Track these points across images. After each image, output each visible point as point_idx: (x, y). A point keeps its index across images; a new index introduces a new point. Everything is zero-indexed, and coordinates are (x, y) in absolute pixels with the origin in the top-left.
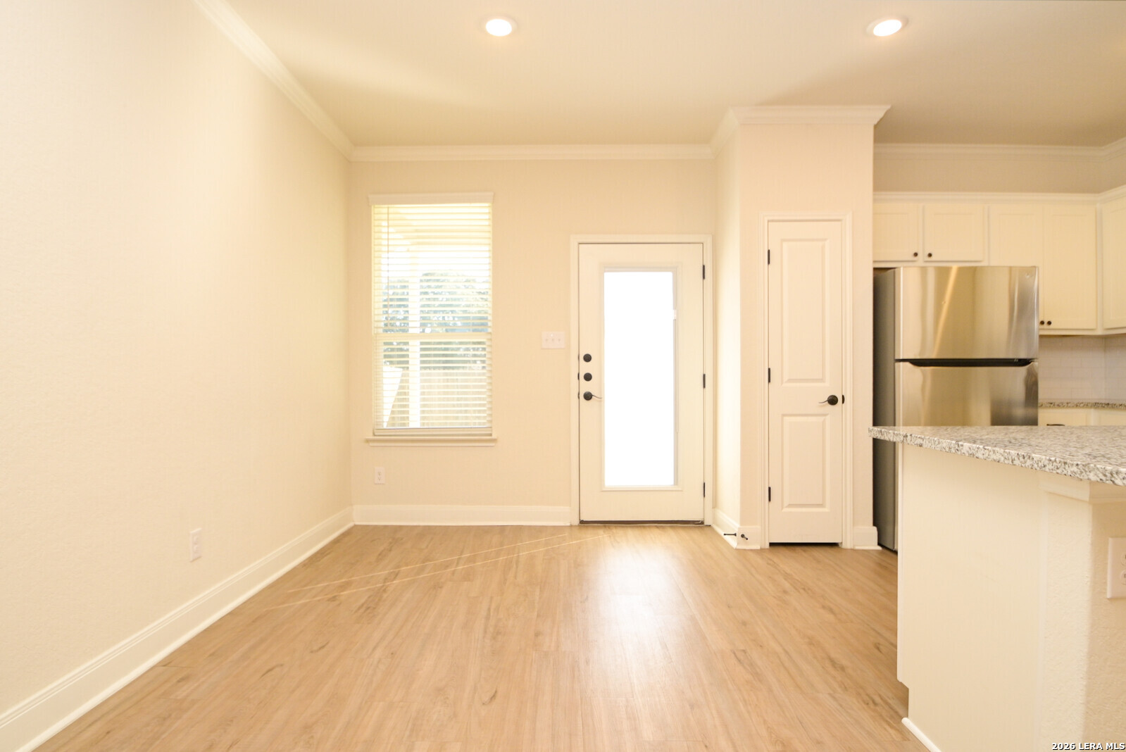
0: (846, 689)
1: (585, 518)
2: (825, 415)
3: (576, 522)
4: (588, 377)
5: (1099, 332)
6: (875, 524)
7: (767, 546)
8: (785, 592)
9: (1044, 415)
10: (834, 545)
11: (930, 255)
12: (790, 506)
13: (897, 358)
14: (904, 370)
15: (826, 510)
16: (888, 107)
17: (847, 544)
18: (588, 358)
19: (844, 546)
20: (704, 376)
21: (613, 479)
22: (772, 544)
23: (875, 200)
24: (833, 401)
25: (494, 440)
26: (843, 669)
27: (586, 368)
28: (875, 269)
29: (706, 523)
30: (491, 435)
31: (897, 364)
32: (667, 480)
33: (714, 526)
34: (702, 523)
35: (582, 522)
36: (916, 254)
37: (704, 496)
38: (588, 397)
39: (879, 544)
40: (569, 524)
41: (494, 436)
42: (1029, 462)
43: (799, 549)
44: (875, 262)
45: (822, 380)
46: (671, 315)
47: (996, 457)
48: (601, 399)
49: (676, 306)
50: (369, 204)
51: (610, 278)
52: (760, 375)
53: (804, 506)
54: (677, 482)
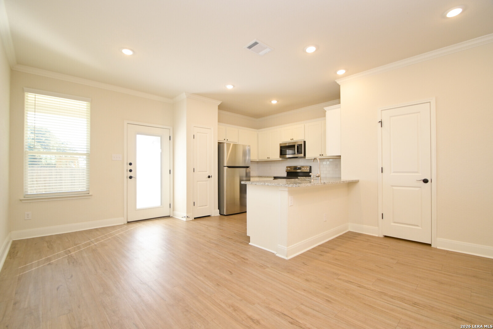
0: (235, 242)
1: (129, 220)
2: (207, 181)
3: (126, 222)
4: (131, 171)
5: (258, 160)
6: (218, 209)
7: (193, 219)
8: (207, 228)
9: (251, 179)
10: (209, 216)
11: (227, 140)
12: (199, 207)
13: (224, 166)
14: (226, 168)
15: (208, 206)
16: (222, 102)
17: (213, 215)
18: (131, 164)
19: (212, 216)
20: (170, 170)
21: (139, 206)
22: (195, 218)
23: (218, 125)
24: (209, 177)
25: (91, 195)
26: (232, 239)
27: (130, 167)
28: (218, 142)
29: (171, 216)
30: (89, 193)
31: (224, 167)
32: (158, 204)
33: (174, 217)
34: (170, 216)
35: (128, 222)
36: (225, 139)
37: (170, 207)
38: (131, 177)
39: (220, 214)
40: (123, 224)
42: (279, 185)
43: (202, 218)
44: (218, 140)
45: (206, 171)
46: (160, 151)
47: (273, 185)
48: (135, 178)
49: (161, 148)
50: (23, 91)
51: (138, 137)
52: (192, 170)
53: (202, 206)
54: (161, 204)
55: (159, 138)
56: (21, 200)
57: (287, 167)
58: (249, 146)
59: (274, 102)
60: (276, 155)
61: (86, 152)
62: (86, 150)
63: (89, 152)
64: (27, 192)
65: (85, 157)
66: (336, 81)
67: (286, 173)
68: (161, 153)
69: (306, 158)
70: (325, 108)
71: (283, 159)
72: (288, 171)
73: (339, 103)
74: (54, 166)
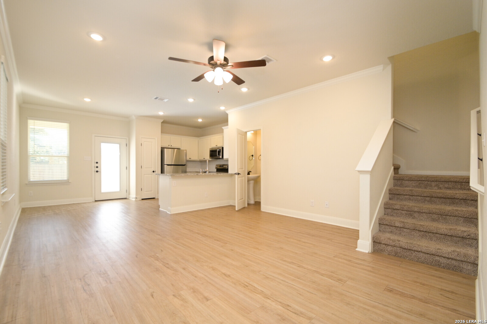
1: (96, 200)
2: (152, 174)
3: (94, 201)
4: (97, 167)
5: (198, 160)
7: (141, 199)
10: (154, 198)
11: (171, 146)
12: (145, 191)
14: (165, 166)
15: (152, 192)
16: (163, 120)
17: (156, 198)
18: (97, 163)
20: (127, 167)
21: (103, 190)
23: (161, 135)
24: (154, 172)
25: (70, 183)
27: (97, 165)
28: (161, 148)
29: (127, 198)
32: (118, 190)
33: (129, 199)
36: (166, 145)
37: (127, 193)
38: (97, 172)
40: (92, 201)
41: (70, 181)
44: (161, 146)
45: (152, 168)
46: (119, 154)
48: (100, 172)
49: (120, 152)
50: (27, 119)
51: (103, 145)
52: (139, 167)
53: (148, 191)
54: (120, 190)
55: (118, 145)
56: (26, 184)
57: (217, 165)
58: (186, 150)
59: (200, 120)
60: (207, 157)
61: (67, 155)
62: (67, 154)
63: (68, 155)
64: (30, 179)
65: (66, 158)
66: (226, 111)
67: (216, 169)
68: (120, 156)
69: (224, 159)
70: (223, 128)
71: (213, 160)
72: (217, 168)
73: (227, 125)
74: (47, 162)
